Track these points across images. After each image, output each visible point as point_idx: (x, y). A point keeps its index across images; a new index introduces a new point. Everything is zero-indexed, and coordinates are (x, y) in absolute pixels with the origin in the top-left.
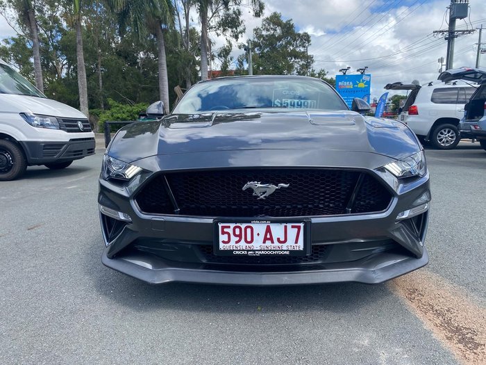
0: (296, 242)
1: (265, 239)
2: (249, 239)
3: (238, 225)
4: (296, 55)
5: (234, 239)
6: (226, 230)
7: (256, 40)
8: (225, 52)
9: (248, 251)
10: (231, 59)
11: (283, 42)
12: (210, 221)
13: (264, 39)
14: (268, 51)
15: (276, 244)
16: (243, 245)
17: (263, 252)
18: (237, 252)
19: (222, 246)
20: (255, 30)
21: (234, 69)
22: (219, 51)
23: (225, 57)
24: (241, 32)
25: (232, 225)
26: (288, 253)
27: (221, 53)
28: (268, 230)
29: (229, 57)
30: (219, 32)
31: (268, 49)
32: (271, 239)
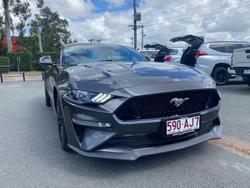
0: (197, 126)
1: (185, 126)
2: (179, 127)
4: (61, 31)
5: (173, 128)
9: (178, 133)
11: (53, 23)
12: (158, 120)
19: (168, 133)
22: (17, 25)
23: (21, 29)
28: (186, 122)
32: (188, 126)
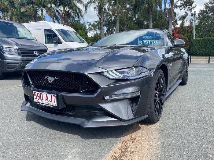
0: (55, 103)
1: (46, 100)
2: (42, 99)
3: (38, 92)
5: (38, 98)
6: (35, 94)
7: (205, 9)
8: (183, 18)
9: (41, 103)
10: (186, 21)
13: (210, 8)
14: (211, 14)
15: (49, 102)
16: (40, 101)
17: (45, 105)
18: (39, 103)
19: (35, 100)
20: (204, 4)
21: (187, 26)
22: (180, 17)
23: (183, 20)
24: (194, 8)
25: (37, 92)
26: (52, 106)
27: (181, 18)
28: (47, 96)
29: (185, 20)
30: (181, 8)
31: (212, 13)
32: (48, 100)
